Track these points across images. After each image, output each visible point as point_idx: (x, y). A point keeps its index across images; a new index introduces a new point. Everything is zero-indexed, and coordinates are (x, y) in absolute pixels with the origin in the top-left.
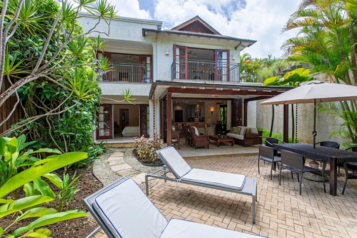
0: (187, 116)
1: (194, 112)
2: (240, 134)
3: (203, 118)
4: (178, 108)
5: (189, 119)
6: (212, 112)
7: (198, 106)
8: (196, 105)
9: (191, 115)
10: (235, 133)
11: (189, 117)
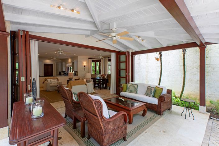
0: (57, 69)
1: (66, 66)
2: (137, 93)
3: (77, 72)
4: (48, 61)
5: (60, 72)
6: (85, 66)
7: (70, 60)
8: (68, 59)
9: (62, 69)
10: (131, 92)
11: (60, 70)
